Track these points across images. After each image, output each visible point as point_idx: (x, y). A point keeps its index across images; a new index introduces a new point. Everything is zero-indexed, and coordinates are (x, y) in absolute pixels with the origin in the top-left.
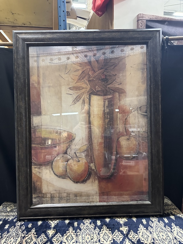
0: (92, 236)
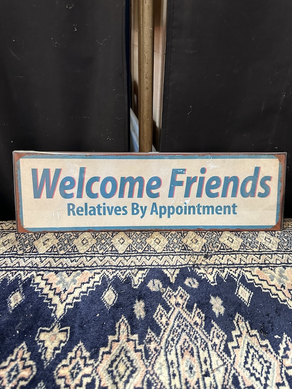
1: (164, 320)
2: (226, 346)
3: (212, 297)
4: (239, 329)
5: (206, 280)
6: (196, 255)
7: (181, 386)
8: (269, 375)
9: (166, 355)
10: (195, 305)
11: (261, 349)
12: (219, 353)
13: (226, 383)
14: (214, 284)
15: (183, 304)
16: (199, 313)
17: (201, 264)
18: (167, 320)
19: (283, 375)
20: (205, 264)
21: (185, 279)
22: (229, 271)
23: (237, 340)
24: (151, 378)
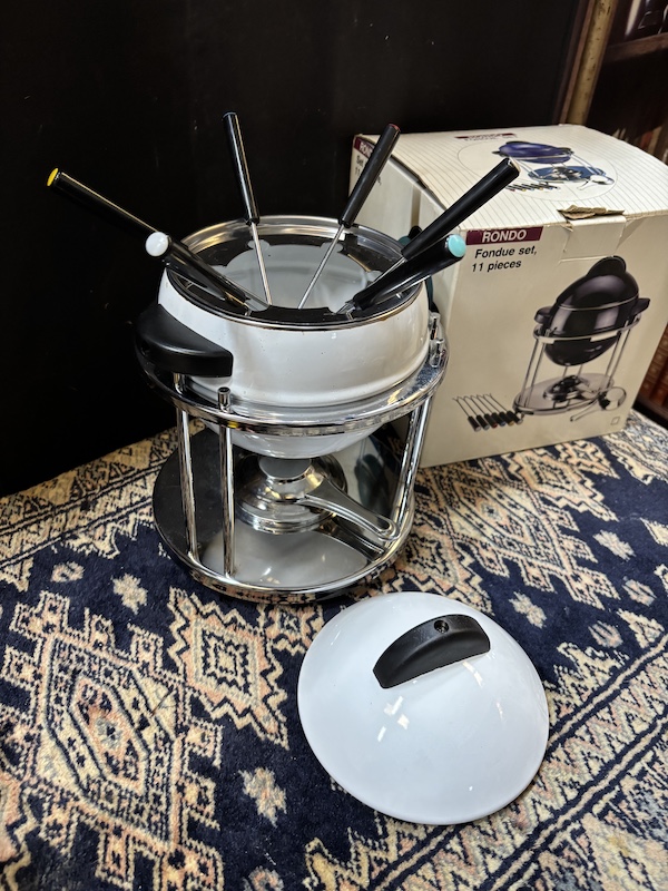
0: (128, 703)
1: (28, 672)
2: (166, 657)
3: (116, 581)
4: (182, 614)
5: (94, 554)
6: (62, 512)
7: (101, 770)
8: (248, 668)
9: (54, 735)
10: (87, 611)
11: (226, 631)
12: (156, 676)
13: (181, 719)
14: (114, 554)
15: (62, 621)
16: (100, 622)
17: (78, 527)
18: (33, 669)
19: (270, 655)
20: (86, 522)
21: (50, 573)
22: (138, 517)
23: (182, 637)
24: (35, 792)
